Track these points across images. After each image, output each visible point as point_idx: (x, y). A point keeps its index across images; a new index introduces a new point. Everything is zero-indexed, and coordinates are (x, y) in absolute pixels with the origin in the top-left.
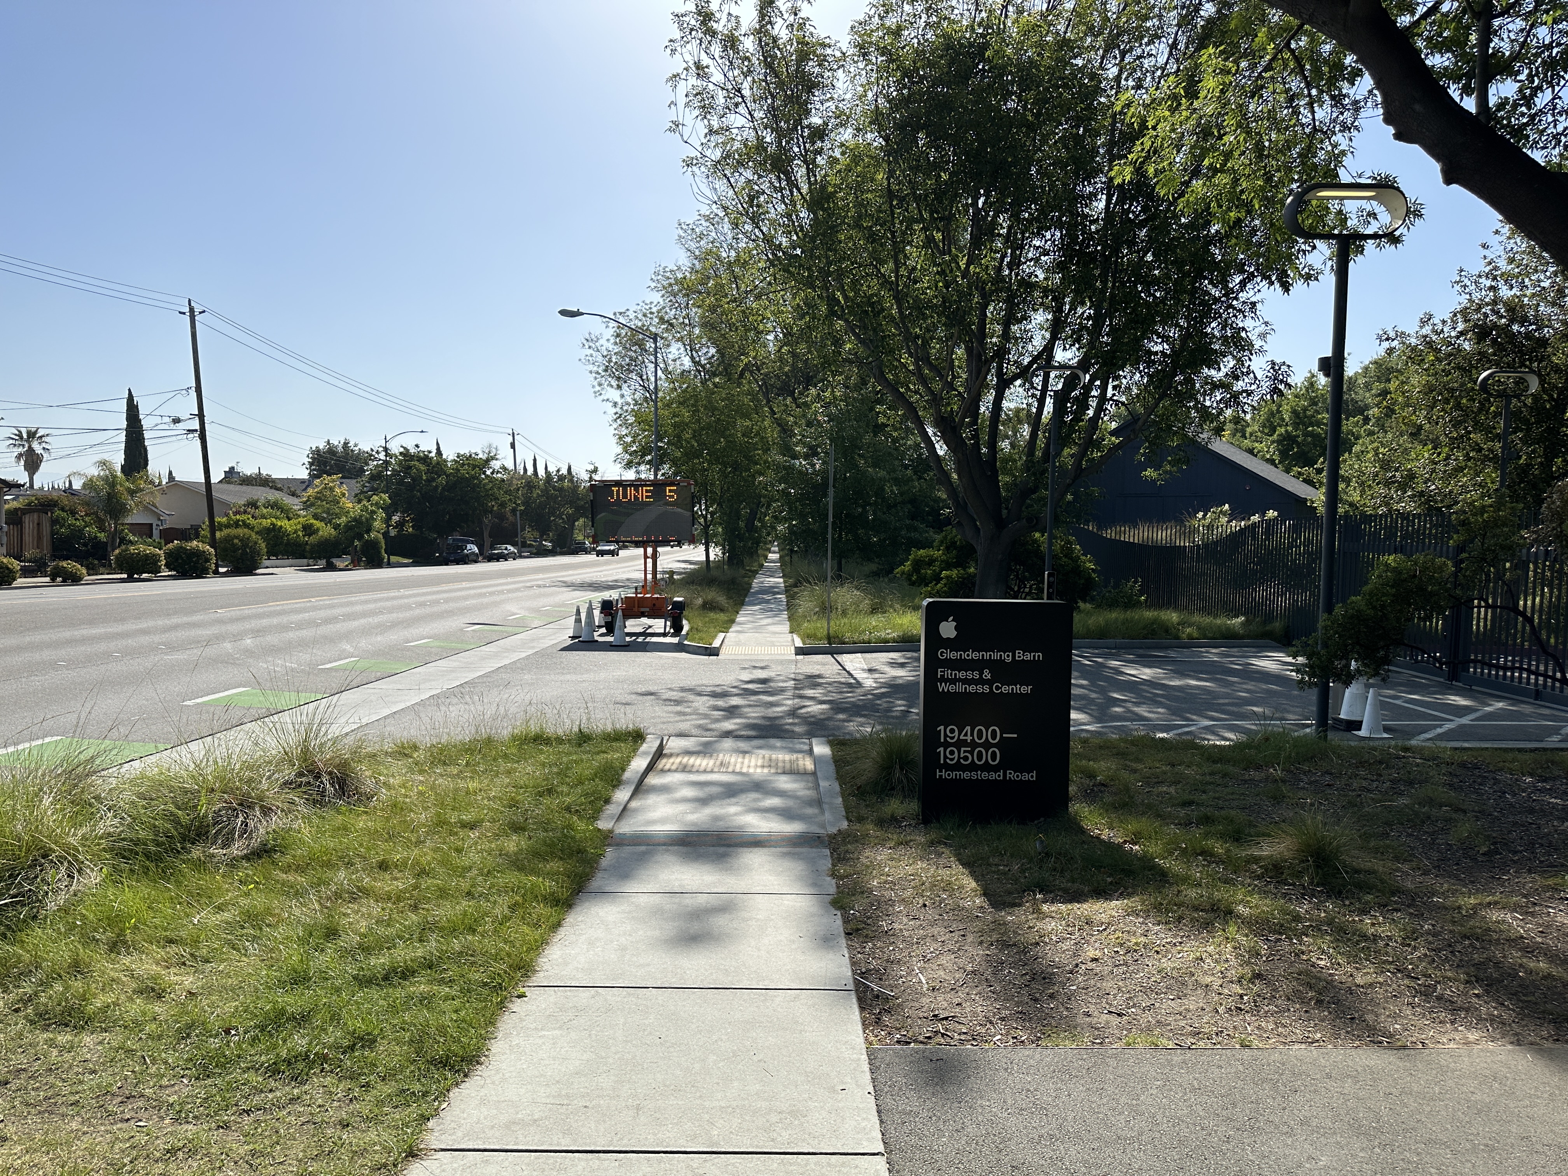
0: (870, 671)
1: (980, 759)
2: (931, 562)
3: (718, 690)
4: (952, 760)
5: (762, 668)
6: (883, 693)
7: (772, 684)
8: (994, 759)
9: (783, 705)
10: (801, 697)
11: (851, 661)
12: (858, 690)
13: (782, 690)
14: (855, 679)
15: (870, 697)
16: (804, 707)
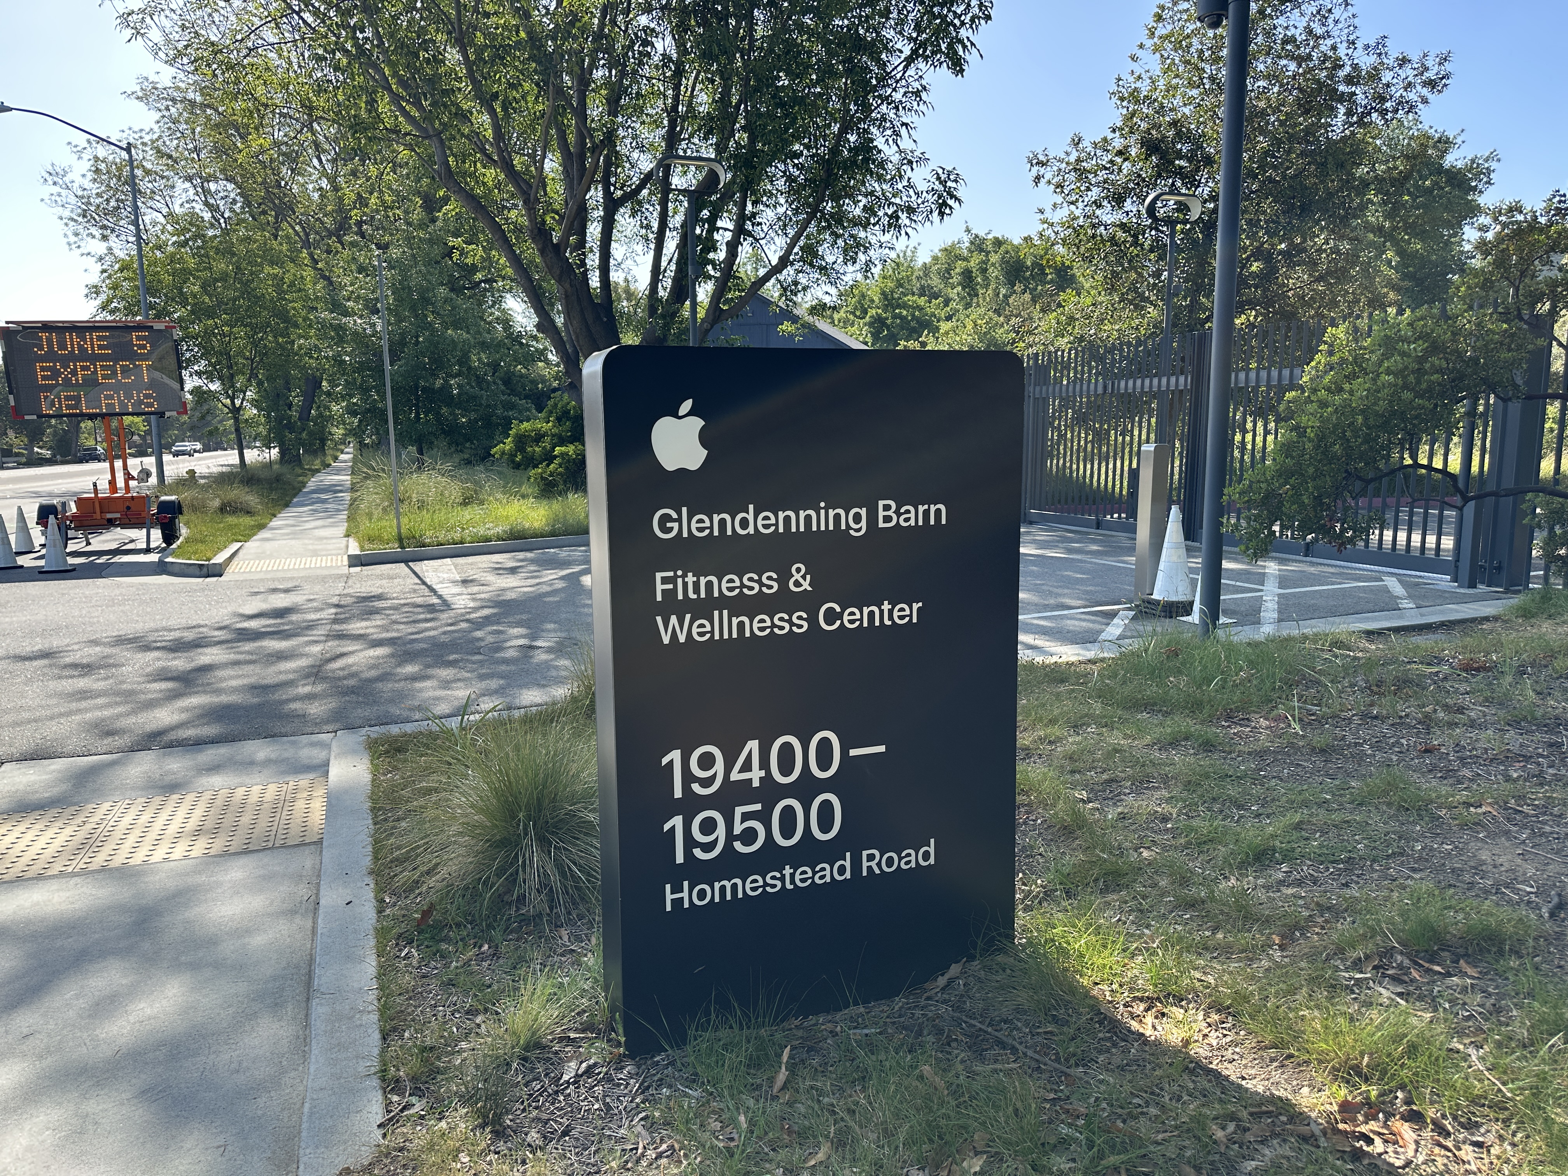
0: (465, 582)
1: (788, 830)
2: (539, 437)
3: (189, 636)
4: (708, 847)
5: (287, 591)
6: (486, 618)
7: (294, 617)
8: (825, 827)
9: (302, 655)
10: (341, 636)
11: (436, 570)
12: (444, 616)
13: (311, 626)
14: (440, 597)
15: (464, 625)
16: (342, 655)
